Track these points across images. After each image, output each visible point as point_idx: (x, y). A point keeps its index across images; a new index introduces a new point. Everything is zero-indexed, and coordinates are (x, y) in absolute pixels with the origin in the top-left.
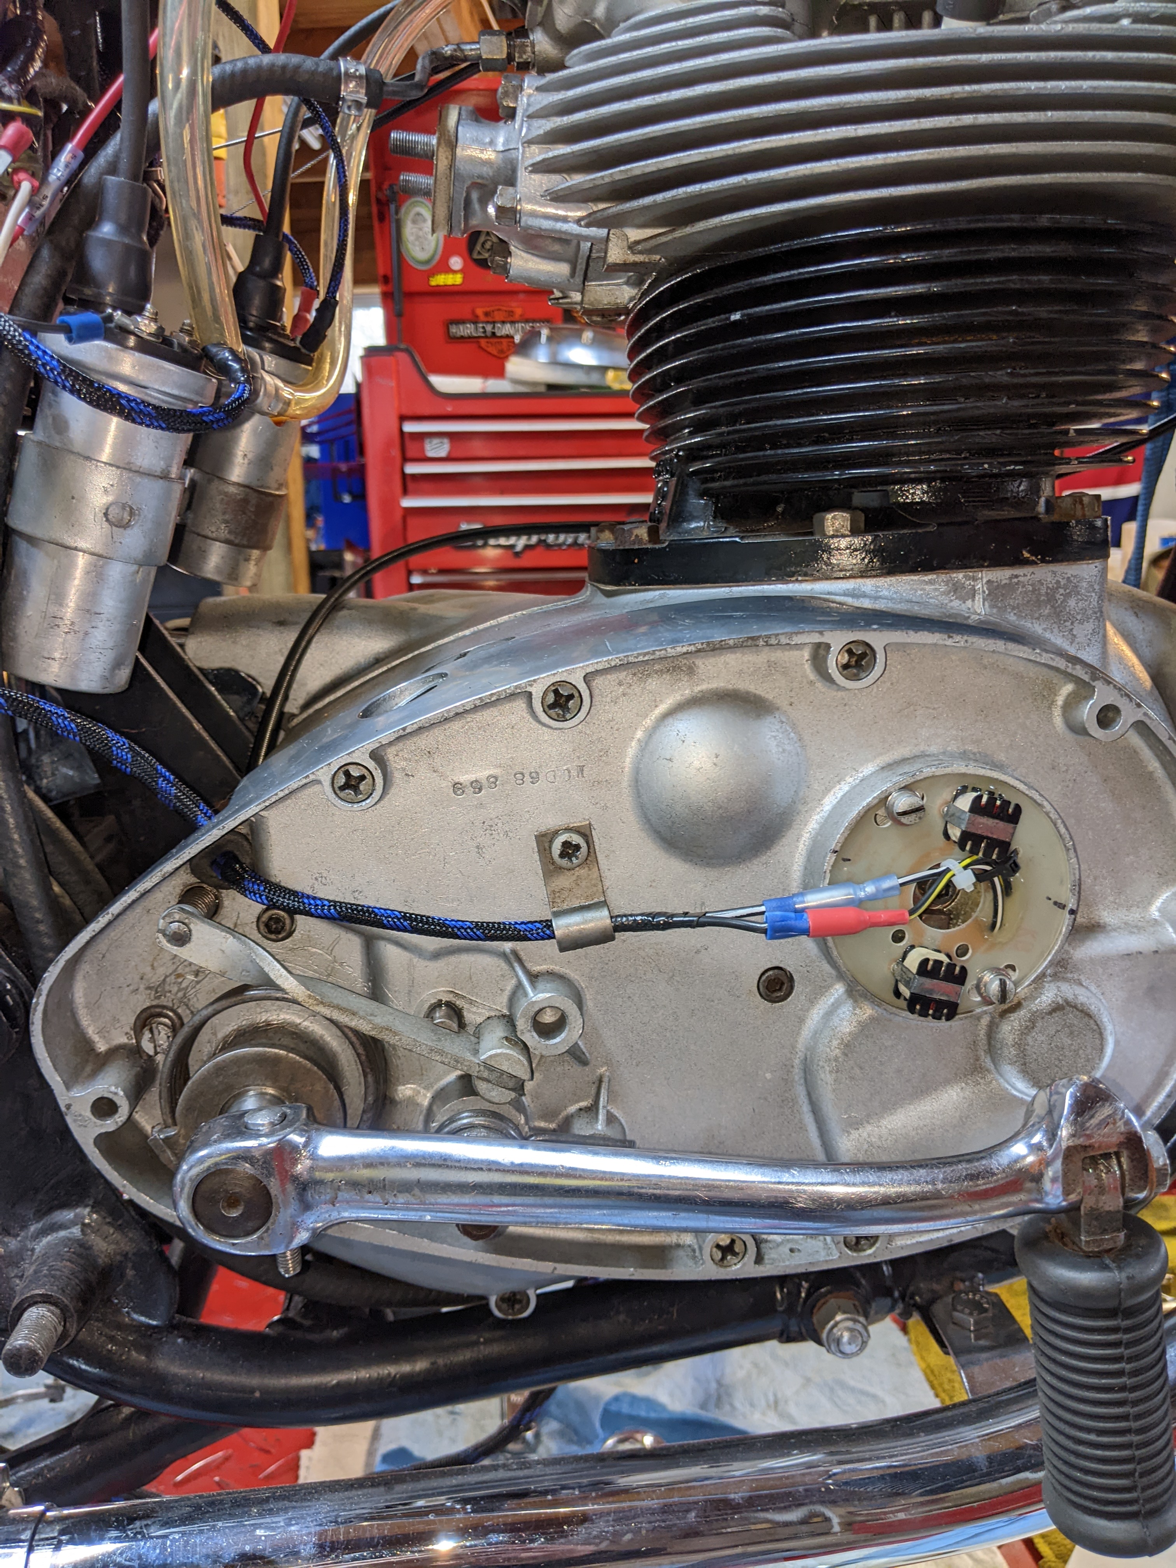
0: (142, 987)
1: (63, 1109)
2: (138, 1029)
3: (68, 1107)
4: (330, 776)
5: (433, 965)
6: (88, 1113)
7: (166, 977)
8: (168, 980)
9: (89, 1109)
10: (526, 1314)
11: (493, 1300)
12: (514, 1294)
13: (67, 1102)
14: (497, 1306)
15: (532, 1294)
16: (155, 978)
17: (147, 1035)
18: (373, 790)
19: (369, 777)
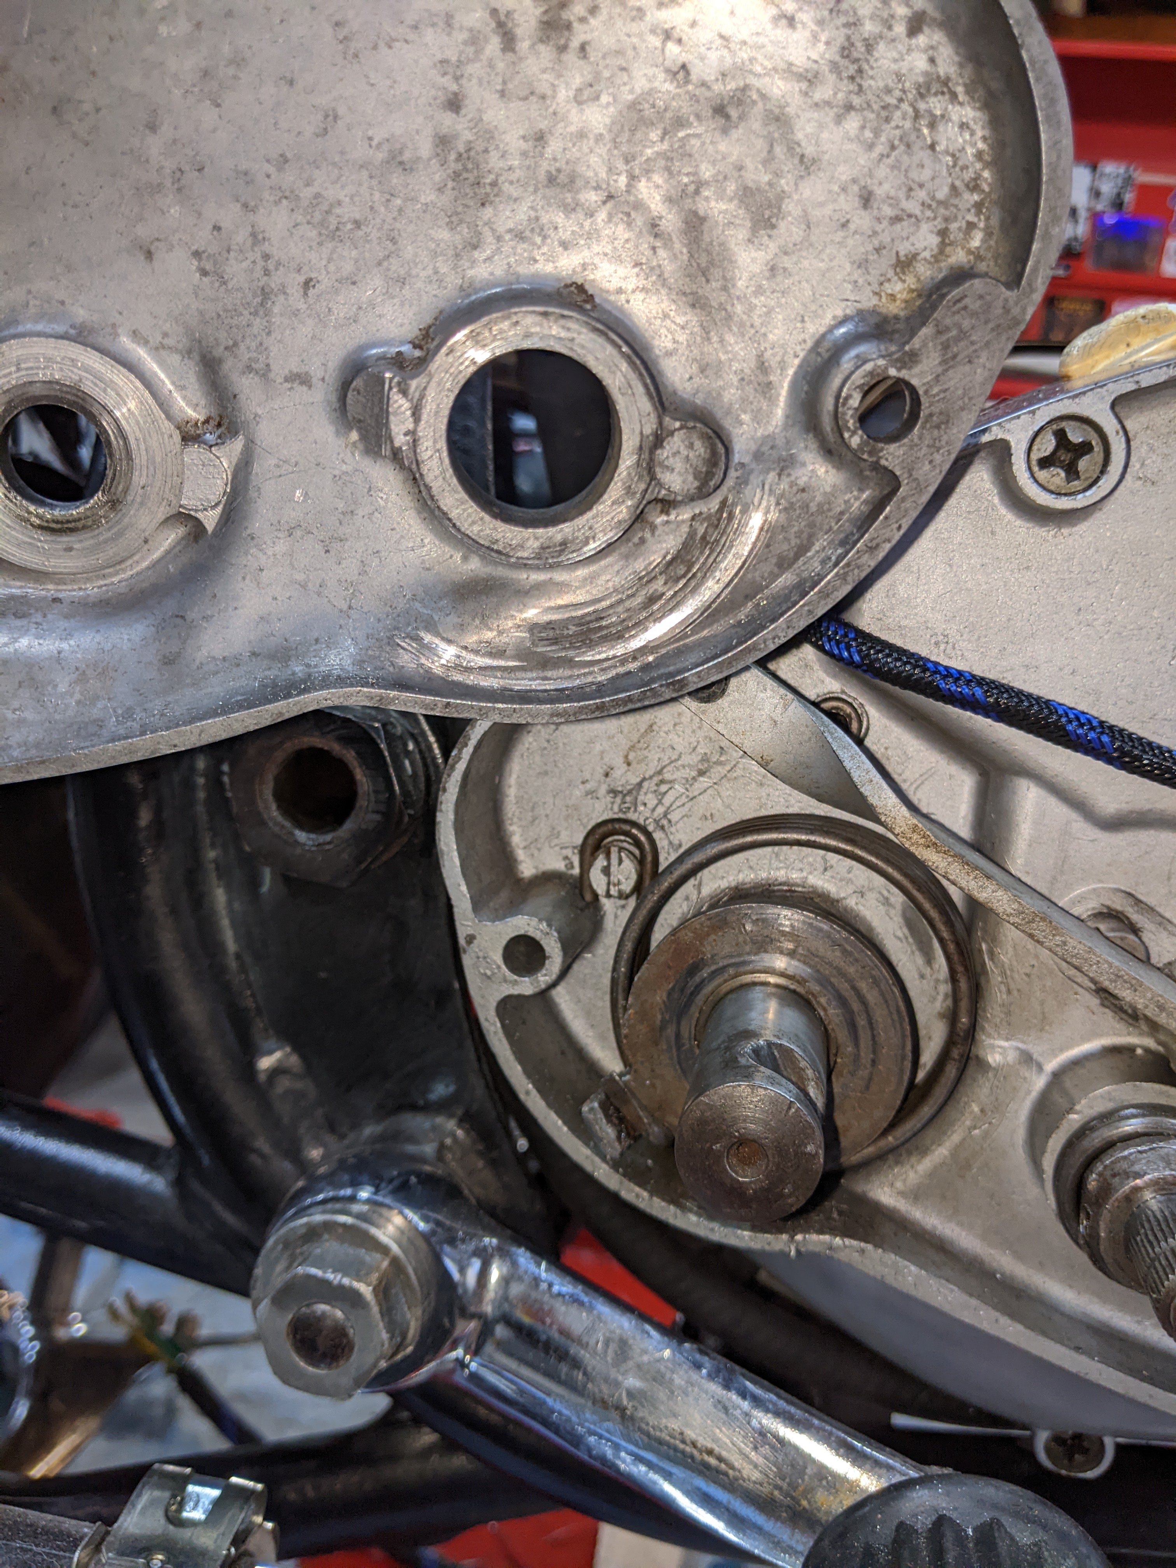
0: (604, 789)
1: (462, 941)
2: (589, 850)
3: (471, 939)
4: (1031, 433)
5: (1106, 839)
6: (497, 957)
7: (644, 779)
8: (646, 784)
9: (500, 952)
10: (1091, 1474)
11: (1042, 1438)
12: (1078, 1437)
13: (470, 931)
14: (1048, 1450)
15: (1109, 1443)
16: (624, 777)
17: (601, 862)
18: (1103, 472)
19: (1098, 448)
